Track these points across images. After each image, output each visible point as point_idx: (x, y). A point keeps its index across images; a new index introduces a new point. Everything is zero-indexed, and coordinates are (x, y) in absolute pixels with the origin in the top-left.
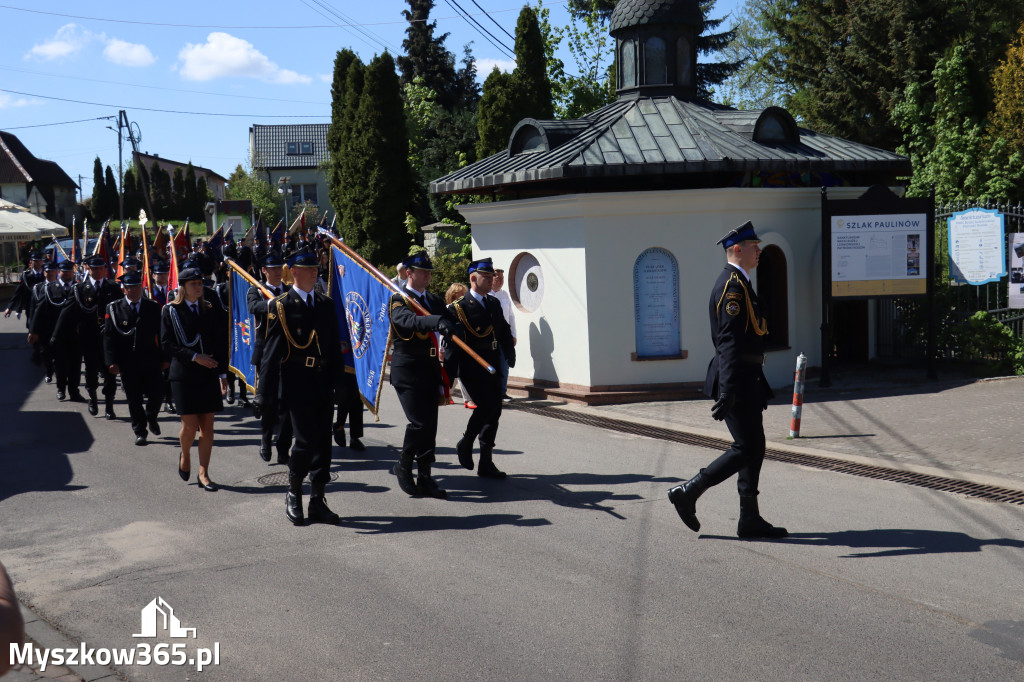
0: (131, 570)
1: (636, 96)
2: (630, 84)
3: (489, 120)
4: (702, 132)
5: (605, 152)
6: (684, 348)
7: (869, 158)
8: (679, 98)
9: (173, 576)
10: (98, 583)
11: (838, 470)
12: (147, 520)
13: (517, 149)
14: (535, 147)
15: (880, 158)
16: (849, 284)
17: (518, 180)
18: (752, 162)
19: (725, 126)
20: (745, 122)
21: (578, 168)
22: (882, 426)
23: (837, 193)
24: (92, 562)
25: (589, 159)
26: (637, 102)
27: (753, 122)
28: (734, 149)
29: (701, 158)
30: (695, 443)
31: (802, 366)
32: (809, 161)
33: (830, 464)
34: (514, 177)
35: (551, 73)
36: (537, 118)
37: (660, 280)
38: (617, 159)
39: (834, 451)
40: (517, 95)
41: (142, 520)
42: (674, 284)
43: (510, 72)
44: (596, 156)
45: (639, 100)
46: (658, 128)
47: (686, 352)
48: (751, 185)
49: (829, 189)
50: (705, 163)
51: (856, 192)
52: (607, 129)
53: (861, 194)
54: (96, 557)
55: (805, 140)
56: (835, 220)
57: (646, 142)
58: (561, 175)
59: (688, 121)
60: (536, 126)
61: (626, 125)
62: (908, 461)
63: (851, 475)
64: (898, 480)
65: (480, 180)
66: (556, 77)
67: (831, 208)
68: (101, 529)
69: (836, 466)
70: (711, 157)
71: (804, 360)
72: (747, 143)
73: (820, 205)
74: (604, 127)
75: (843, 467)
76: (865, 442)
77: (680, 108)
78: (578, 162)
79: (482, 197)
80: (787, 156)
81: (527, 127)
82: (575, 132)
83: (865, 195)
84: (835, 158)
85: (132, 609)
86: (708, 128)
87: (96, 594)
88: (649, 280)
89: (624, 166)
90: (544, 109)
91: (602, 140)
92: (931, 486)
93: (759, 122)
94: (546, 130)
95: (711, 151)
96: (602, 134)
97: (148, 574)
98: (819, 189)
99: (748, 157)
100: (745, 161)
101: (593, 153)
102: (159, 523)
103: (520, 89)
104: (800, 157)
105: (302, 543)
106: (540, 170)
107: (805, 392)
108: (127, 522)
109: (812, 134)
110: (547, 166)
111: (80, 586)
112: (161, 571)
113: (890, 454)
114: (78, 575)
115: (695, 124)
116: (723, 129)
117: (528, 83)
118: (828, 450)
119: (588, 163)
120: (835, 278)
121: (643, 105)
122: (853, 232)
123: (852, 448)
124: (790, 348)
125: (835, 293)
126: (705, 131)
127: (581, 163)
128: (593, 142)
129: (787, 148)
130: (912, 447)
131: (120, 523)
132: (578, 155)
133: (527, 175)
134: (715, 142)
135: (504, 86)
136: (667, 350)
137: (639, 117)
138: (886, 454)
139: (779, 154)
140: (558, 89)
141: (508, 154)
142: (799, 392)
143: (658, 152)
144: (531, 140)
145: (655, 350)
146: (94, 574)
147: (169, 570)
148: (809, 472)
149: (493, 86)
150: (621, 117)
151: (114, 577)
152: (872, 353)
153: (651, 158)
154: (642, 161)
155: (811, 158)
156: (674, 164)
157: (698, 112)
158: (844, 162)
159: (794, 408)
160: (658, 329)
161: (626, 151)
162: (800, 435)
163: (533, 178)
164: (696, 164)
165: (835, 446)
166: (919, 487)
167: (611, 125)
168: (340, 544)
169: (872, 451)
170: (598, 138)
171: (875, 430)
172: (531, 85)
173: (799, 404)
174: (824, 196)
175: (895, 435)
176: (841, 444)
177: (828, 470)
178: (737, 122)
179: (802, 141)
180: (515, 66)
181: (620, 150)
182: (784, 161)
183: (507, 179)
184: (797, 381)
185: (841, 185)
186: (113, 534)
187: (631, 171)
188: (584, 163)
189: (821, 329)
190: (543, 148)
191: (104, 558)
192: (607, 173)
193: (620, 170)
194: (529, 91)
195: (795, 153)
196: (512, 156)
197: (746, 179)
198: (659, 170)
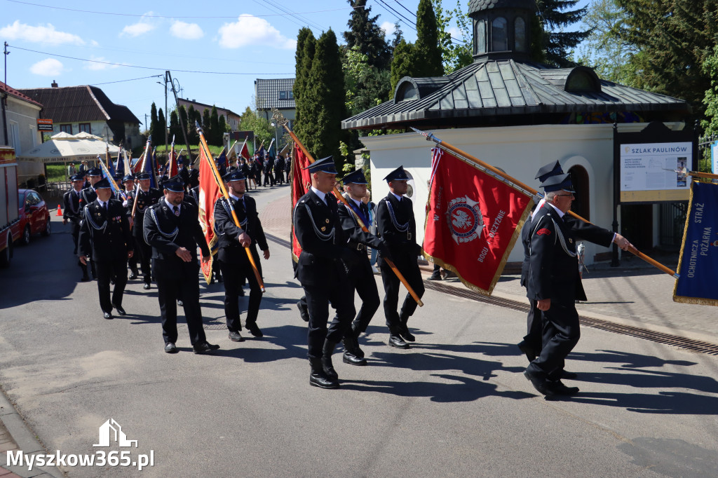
0: (88, 382)
1: (485, 60)
2: (482, 51)
3: (398, 76)
4: (527, 85)
5: (456, 101)
7: (653, 102)
8: (515, 61)
9: (110, 388)
10: (62, 391)
11: (596, 327)
12: (112, 350)
13: (400, 97)
14: (412, 97)
15: (662, 102)
16: (633, 193)
17: (396, 120)
18: (561, 106)
19: (546, 80)
20: (560, 78)
21: (436, 112)
22: (642, 296)
23: (624, 127)
24: (66, 376)
25: (443, 106)
26: (485, 64)
27: (566, 78)
28: (549, 97)
29: (523, 104)
30: (505, 306)
31: (582, 252)
32: (605, 105)
33: (592, 323)
34: (394, 118)
35: (443, 42)
36: (414, 76)
38: (464, 105)
39: (600, 313)
40: (418, 59)
41: (109, 350)
43: (413, 42)
44: (449, 103)
45: (488, 62)
46: (497, 82)
48: (575, 122)
49: (619, 125)
50: (526, 107)
51: (639, 127)
52: (461, 84)
53: (643, 128)
54: (69, 374)
55: (606, 90)
56: (623, 147)
57: (486, 92)
58: (423, 117)
59: (520, 78)
60: (412, 82)
61: (475, 81)
62: (649, 321)
64: (635, 335)
65: (372, 120)
66: (445, 45)
67: (620, 139)
68: (80, 356)
69: (596, 324)
70: (530, 103)
71: (583, 248)
72: (561, 93)
73: (612, 136)
74: (459, 82)
75: (601, 325)
76: (625, 307)
77: (515, 68)
78: (436, 107)
80: (588, 101)
81: (406, 82)
82: (439, 86)
83: (646, 128)
84: (626, 102)
86: (532, 82)
87: (57, 397)
89: (468, 110)
90: (436, 68)
91: (456, 92)
92: (656, 340)
93: (569, 77)
94: (418, 84)
95: (531, 99)
96: (456, 87)
97: (96, 385)
98: (611, 125)
99: (558, 103)
100: (556, 106)
101: (448, 101)
102: (119, 352)
103: (419, 54)
104: (598, 102)
105: (202, 368)
106: (410, 113)
107: (584, 270)
108: (99, 351)
109: (613, 85)
110: (415, 110)
111: (51, 392)
112: (105, 384)
113: (638, 316)
114: (54, 384)
115: (524, 79)
116: (543, 82)
117: (425, 50)
118: (596, 312)
119: (443, 108)
120: (622, 188)
121: (489, 66)
122: (636, 156)
123: (614, 311)
125: (623, 200)
126: (530, 85)
127: (438, 108)
128: (449, 93)
129: (589, 96)
130: (656, 312)
131: (94, 351)
132: (437, 102)
133: (402, 117)
134: (535, 93)
135: (408, 52)
137: (486, 75)
138: (635, 316)
139: (584, 100)
140: (446, 53)
141: (394, 102)
143: (494, 100)
144: (409, 92)
146: (63, 384)
147: (110, 383)
149: (401, 52)
150: (472, 75)
151: (76, 386)
152: (655, 242)
153: (488, 104)
154: (480, 106)
155: (607, 103)
156: (503, 108)
157: (528, 71)
158: (633, 105)
161: (470, 99)
163: (406, 119)
164: (518, 108)
165: (602, 310)
167: (464, 81)
168: (227, 370)
169: (626, 314)
170: (453, 90)
171: (637, 299)
172: (427, 50)
174: (615, 130)
175: (648, 303)
176: (608, 308)
178: (554, 78)
179: (603, 90)
180: (416, 38)
181: (467, 99)
182: (586, 106)
183: (390, 119)
185: (638, 121)
186: (86, 359)
187: (472, 114)
188: (440, 108)
189: (613, 225)
190: (415, 98)
191: (74, 374)
192: (456, 115)
193: (465, 113)
194: (426, 56)
195: (596, 99)
196: (396, 103)
197: (572, 118)
198: (493, 113)
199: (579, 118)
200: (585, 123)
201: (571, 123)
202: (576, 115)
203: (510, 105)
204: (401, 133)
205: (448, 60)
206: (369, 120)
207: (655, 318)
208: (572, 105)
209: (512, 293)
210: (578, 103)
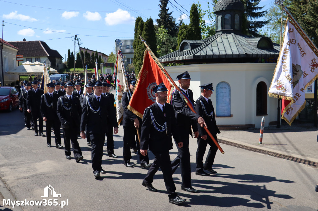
0: (39, 174)
1: (221, 33)
2: (219, 29)
3: (181, 39)
4: (240, 45)
5: (207, 51)
6: (231, 114)
8: (235, 34)
9: (49, 177)
10: (27, 178)
11: (270, 155)
12: (50, 160)
13: (182, 49)
14: (187, 49)
17: (180, 59)
18: (255, 54)
19: (248, 43)
20: (255, 42)
21: (198, 56)
22: (290, 142)
24: (28, 171)
25: (202, 53)
26: (221, 35)
27: (257, 42)
28: (250, 50)
29: (238, 53)
30: (228, 144)
31: (263, 121)
32: (275, 54)
33: (268, 153)
34: (179, 58)
35: (201, 24)
36: (188, 39)
37: (224, 92)
38: (211, 53)
39: (272, 149)
40: (190, 32)
41: (48, 160)
42: (229, 93)
43: (188, 24)
44: (204, 52)
45: (222, 34)
46: (226, 43)
47: (232, 115)
48: (261, 62)
50: (239, 55)
52: (210, 43)
54: (30, 170)
57: (221, 48)
58: (192, 58)
59: (237, 41)
60: (187, 42)
61: (216, 42)
63: (273, 157)
64: (288, 159)
65: (169, 59)
66: (203, 26)
68: (35, 162)
69: (270, 154)
70: (241, 53)
71: (264, 119)
72: (256, 49)
75: (272, 154)
76: (283, 146)
77: (235, 37)
78: (198, 54)
79: (178, 64)
80: (268, 53)
81: (185, 43)
82: (200, 44)
85: (33, 186)
86: (242, 44)
87: (25, 181)
88: (221, 92)
89: (213, 55)
90: (198, 36)
92: (297, 162)
93: (259, 42)
94: (190, 44)
95: (242, 51)
97: (42, 176)
99: (254, 53)
101: (203, 51)
102: (53, 161)
103: (191, 30)
104: (272, 53)
106: (187, 56)
107: (264, 129)
108: (44, 160)
109: (278, 45)
110: (189, 55)
111: (22, 178)
112: (46, 175)
113: (289, 150)
114: (23, 175)
115: (238, 42)
117: (193, 28)
118: (269, 148)
119: (201, 54)
121: (223, 36)
123: (277, 148)
124: (267, 115)
126: (241, 45)
127: (199, 54)
128: (204, 47)
129: (268, 50)
130: (296, 149)
131: (42, 160)
132: (199, 52)
133: (183, 58)
134: (243, 48)
135: (186, 29)
136: (226, 114)
137: (221, 40)
138: (287, 150)
139: (265, 52)
140: (203, 30)
141: (179, 51)
142: (262, 129)
143: (224, 51)
144: (186, 47)
145: (222, 114)
146: (27, 175)
147: (49, 175)
148: (260, 155)
149: (182, 29)
150: (215, 40)
151: (33, 176)
153: (222, 53)
154: (218, 54)
156: (229, 55)
157: (240, 38)
159: (260, 134)
160: (223, 107)
161: (214, 51)
162: (262, 143)
163: (184, 59)
164: (236, 55)
165: (272, 147)
166: (292, 161)
167: (211, 42)
170: (206, 46)
171: (288, 143)
172: (194, 28)
173: (262, 133)
175: (293, 145)
176: (275, 146)
177: (266, 155)
178: (252, 42)
179: (274, 48)
180: (190, 22)
181: (212, 51)
182: (266, 55)
183: (177, 59)
184: (262, 126)
186: (38, 164)
187: (214, 57)
188: (200, 54)
189: (278, 109)
190: (189, 49)
191: (32, 170)
192: (207, 57)
193: (211, 56)
194: (194, 31)
195: (271, 52)
196: (180, 51)
197: (260, 60)
198: (224, 57)
199: (263, 60)
200: (266, 62)
201: (259, 62)
202: (262, 59)
203: (232, 54)
204: (182, 65)
205: (204, 33)
206: (168, 59)
207: (296, 152)
208: (260, 54)
209: (231, 139)
210: (263, 53)
